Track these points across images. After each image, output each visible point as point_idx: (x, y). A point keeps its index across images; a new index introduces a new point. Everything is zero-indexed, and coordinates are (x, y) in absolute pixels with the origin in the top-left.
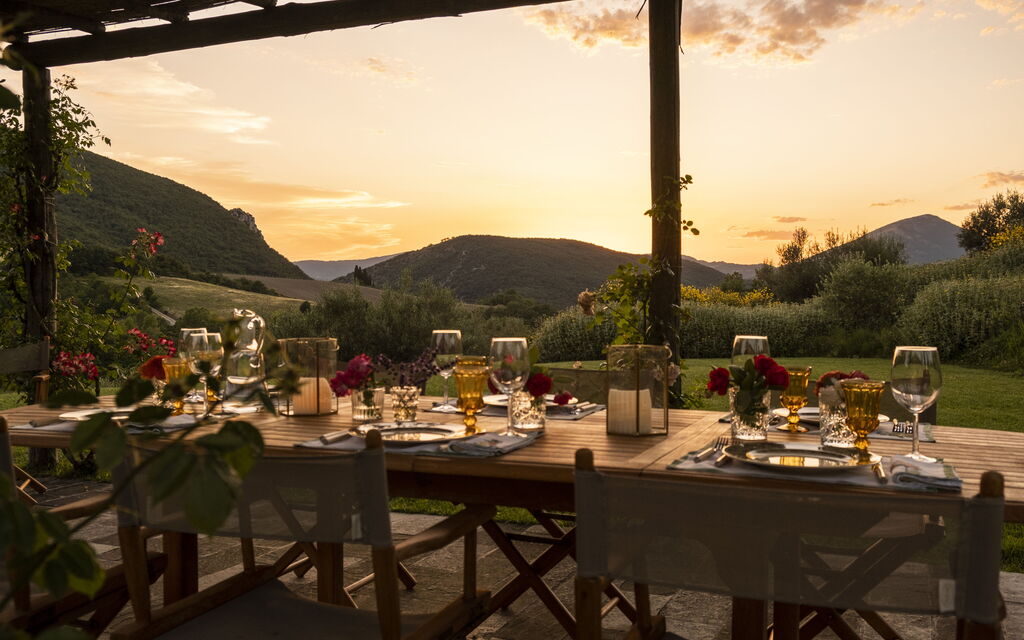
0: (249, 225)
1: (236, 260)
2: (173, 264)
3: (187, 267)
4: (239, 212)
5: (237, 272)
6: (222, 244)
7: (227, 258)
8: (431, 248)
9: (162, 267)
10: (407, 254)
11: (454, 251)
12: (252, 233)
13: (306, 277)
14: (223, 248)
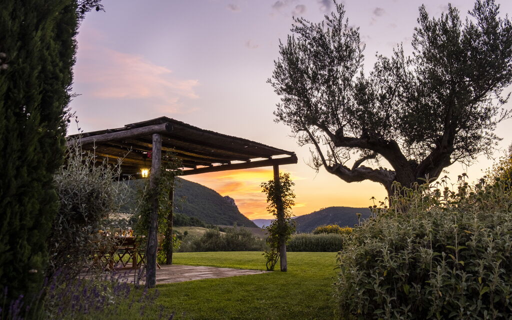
0: (232, 203)
1: (226, 219)
2: (198, 221)
3: (203, 222)
4: (228, 197)
5: (226, 224)
6: (220, 212)
7: (222, 218)
8: (315, 213)
9: (193, 222)
10: (304, 216)
11: (326, 214)
12: (233, 207)
13: (256, 227)
14: (220, 214)
